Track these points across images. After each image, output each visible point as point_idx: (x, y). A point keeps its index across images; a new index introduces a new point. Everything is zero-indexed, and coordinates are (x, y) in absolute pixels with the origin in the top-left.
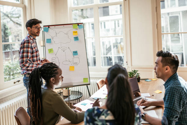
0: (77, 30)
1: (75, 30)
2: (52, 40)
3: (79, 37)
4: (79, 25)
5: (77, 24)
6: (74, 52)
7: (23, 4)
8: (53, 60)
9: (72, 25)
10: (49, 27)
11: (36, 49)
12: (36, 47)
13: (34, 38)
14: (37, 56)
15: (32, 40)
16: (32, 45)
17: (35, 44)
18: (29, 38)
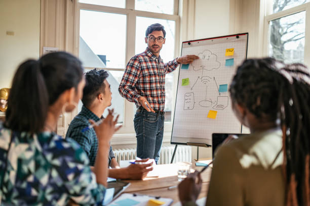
7: (178, 15)
8: (186, 98)
9: (226, 38)
10: (189, 44)
11: (152, 71)
12: (153, 68)
13: (154, 55)
14: (150, 83)
15: (149, 57)
16: (144, 65)
17: (154, 64)
18: (144, 54)
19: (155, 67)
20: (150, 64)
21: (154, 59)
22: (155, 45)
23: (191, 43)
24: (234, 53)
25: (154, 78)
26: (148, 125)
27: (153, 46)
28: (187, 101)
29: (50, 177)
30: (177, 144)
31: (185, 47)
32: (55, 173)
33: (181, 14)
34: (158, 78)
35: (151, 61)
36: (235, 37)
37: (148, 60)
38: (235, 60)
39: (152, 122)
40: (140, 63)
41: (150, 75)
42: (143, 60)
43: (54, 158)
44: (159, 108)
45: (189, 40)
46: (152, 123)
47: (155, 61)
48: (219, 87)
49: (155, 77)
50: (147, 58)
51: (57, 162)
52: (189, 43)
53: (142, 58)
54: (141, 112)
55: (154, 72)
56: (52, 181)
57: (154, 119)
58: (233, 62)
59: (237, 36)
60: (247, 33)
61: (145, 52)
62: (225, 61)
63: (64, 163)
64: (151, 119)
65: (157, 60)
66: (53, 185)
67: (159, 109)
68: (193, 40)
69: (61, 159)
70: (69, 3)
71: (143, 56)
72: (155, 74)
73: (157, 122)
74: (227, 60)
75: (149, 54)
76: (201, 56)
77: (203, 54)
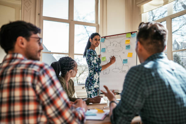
0: (130, 39)
1: (128, 39)
2: (106, 49)
3: (131, 46)
4: (133, 33)
5: (130, 33)
6: (124, 60)
9: (125, 34)
24: (130, 42)
33: (99, 23)
52: (105, 37)
60: (137, 32)
74: (126, 46)
76: (112, 44)
77: (113, 43)
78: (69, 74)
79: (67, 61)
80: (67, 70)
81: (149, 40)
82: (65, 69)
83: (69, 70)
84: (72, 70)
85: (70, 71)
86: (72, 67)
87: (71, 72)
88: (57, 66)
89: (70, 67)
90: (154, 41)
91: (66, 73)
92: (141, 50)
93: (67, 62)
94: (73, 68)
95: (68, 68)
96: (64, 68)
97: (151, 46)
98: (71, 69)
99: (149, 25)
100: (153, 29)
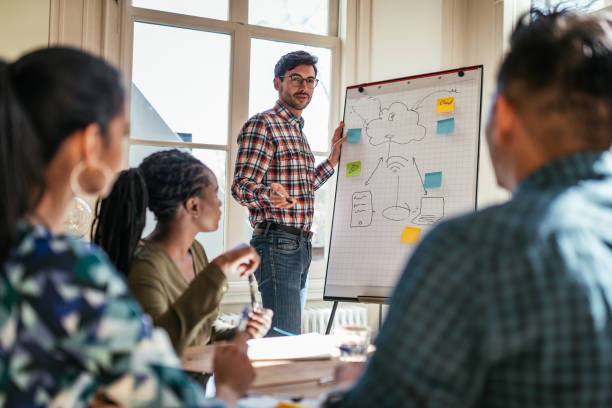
1: (447, 96)
2: (363, 132)
6: (428, 175)
7: (337, 36)
8: (356, 202)
9: (438, 76)
10: (361, 90)
11: (290, 147)
12: (292, 142)
13: (291, 115)
14: (289, 171)
15: (283, 118)
16: (276, 134)
17: (294, 133)
18: (273, 113)
19: (296, 139)
20: (286, 133)
21: (293, 123)
22: (301, 93)
23: (365, 88)
24: (454, 107)
25: (295, 162)
26: (280, 259)
27: (296, 94)
28: (356, 209)
29: (20, 326)
30: (336, 300)
31: (351, 98)
32: (29, 316)
33: (343, 34)
34: (301, 162)
35: (287, 128)
36: (457, 74)
37: (282, 125)
38: (456, 121)
39: (288, 252)
40: (269, 130)
41: (289, 156)
42: (273, 125)
43: (26, 276)
44: (303, 224)
45: (360, 83)
46: (290, 256)
47: (295, 126)
48: (424, 178)
49: (297, 159)
50: (279, 120)
51: (32, 287)
52: (361, 88)
53: (270, 120)
54: (263, 233)
55: (295, 150)
56: (26, 336)
57: (291, 247)
58: (453, 125)
59: (461, 72)
60: (481, 66)
61: (275, 109)
62: (436, 124)
63: (50, 289)
64: (285, 247)
65: (298, 125)
66: (30, 346)
67: (302, 227)
68: (367, 82)
69: (41, 278)
70: (109, 5)
71: (272, 116)
72: (297, 154)
73: (299, 252)
74: (439, 122)
75: (284, 114)
76: (386, 115)
77: (391, 111)
78: (188, 217)
79: (171, 163)
80: (174, 197)
81: (551, 94)
82: (166, 195)
83: (184, 198)
84: (196, 200)
85: (190, 203)
86: (196, 186)
87: (194, 208)
88: (133, 183)
89: (189, 184)
90: (578, 96)
91: (174, 212)
92: (507, 137)
93: (174, 165)
94: (199, 189)
95: (180, 188)
96: (164, 191)
97: (558, 121)
98: (193, 194)
99: (562, 23)
100: (577, 43)
